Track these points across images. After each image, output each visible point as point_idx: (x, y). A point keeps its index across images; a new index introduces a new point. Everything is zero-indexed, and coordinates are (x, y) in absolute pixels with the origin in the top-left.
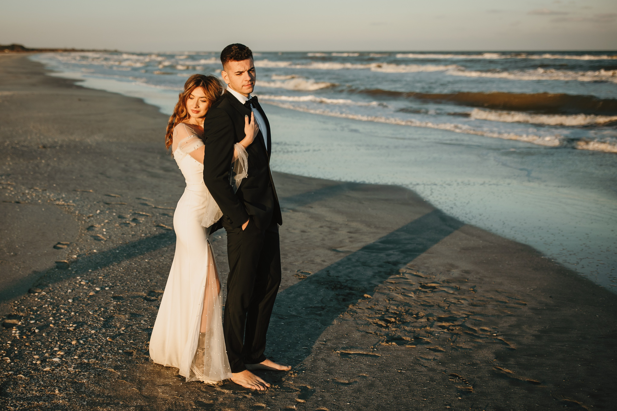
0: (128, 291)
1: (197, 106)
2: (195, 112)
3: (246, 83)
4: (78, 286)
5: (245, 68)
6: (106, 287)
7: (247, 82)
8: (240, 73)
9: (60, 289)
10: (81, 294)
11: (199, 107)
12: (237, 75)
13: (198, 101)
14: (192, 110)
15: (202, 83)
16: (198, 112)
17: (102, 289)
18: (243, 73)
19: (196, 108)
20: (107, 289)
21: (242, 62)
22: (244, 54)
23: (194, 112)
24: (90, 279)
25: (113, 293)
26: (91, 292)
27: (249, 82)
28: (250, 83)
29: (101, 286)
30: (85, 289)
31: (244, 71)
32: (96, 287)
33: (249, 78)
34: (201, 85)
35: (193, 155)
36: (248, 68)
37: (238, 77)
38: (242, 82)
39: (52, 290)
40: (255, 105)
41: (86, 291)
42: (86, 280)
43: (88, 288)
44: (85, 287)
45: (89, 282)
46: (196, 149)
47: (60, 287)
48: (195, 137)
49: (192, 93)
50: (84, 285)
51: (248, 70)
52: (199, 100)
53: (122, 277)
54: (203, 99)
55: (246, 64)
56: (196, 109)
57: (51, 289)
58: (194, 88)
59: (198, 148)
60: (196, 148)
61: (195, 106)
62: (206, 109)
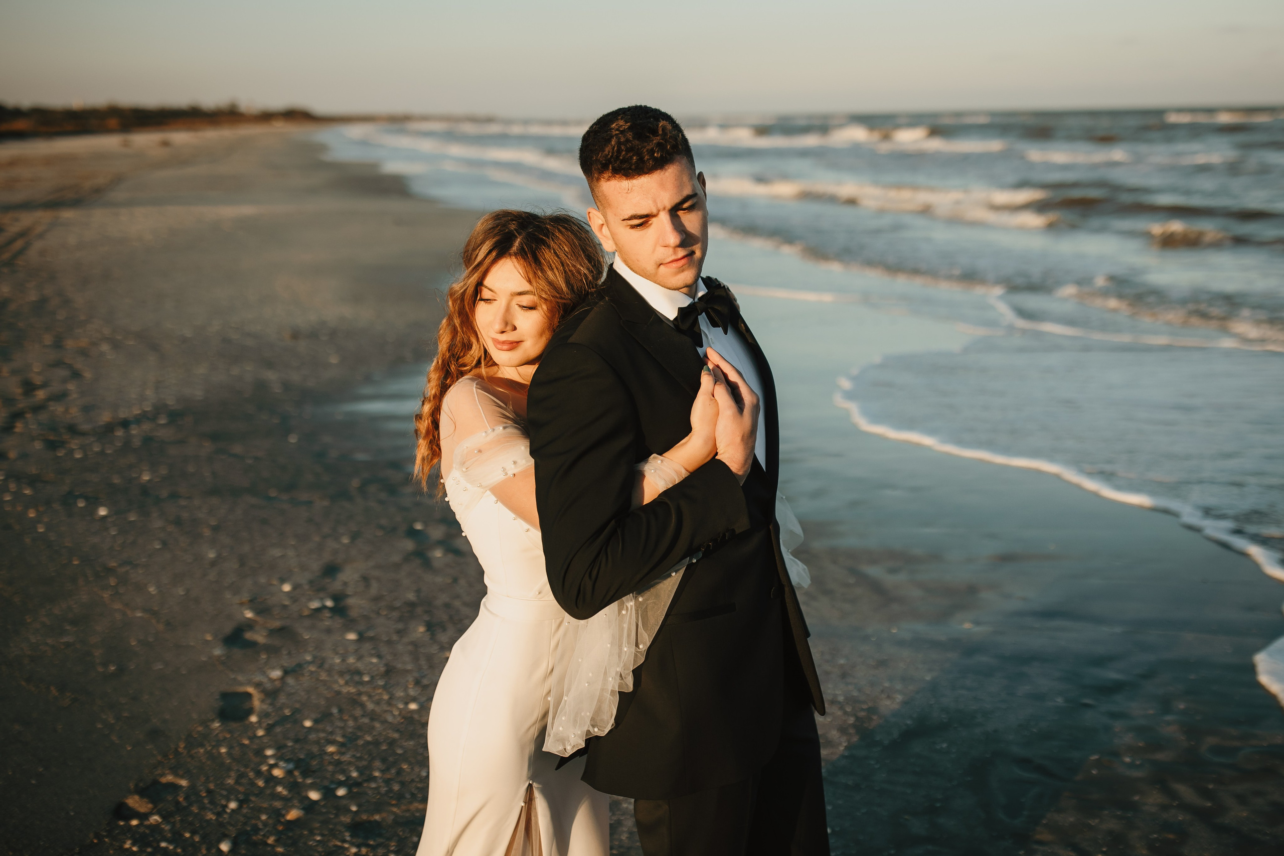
0: (400, 797)
1: (508, 325)
2: (505, 347)
3: (668, 255)
4: (261, 783)
5: (655, 201)
6: (340, 784)
7: (671, 250)
8: (643, 221)
9: (206, 801)
10: (264, 817)
11: (515, 328)
12: (633, 227)
13: (508, 309)
14: (496, 342)
15: (517, 244)
16: (514, 345)
17: (328, 793)
18: (654, 220)
19: (503, 332)
20: (341, 792)
21: (644, 182)
22: (652, 152)
23: (499, 346)
24: (302, 756)
25: (354, 808)
26: (293, 807)
27: (679, 249)
28: (681, 253)
29: (326, 783)
30: (279, 797)
31: (655, 211)
32: (313, 787)
33: (673, 238)
34: (514, 249)
35: (502, 493)
36: (668, 198)
37: (636, 233)
38: (654, 251)
39: (185, 804)
40: (716, 319)
41: (278, 804)
42: (287, 761)
43: (290, 791)
44: (280, 789)
45: (296, 768)
46: (510, 473)
47: (209, 792)
48: (511, 431)
49: (487, 282)
50: (276, 781)
51: (669, 206)
52: (514, 303)
53: (392, 743)
54: (526, 300)
55: (662, 185)
56: (503, 337)
57: (181, 799)
58: (495, 261)
59: (515, 471)
60: (512, 470)
61: (498, 326)
62: (541, 334)
